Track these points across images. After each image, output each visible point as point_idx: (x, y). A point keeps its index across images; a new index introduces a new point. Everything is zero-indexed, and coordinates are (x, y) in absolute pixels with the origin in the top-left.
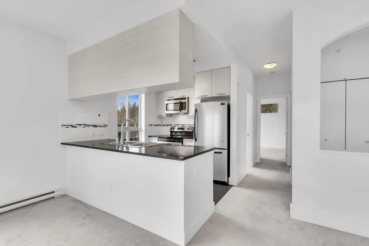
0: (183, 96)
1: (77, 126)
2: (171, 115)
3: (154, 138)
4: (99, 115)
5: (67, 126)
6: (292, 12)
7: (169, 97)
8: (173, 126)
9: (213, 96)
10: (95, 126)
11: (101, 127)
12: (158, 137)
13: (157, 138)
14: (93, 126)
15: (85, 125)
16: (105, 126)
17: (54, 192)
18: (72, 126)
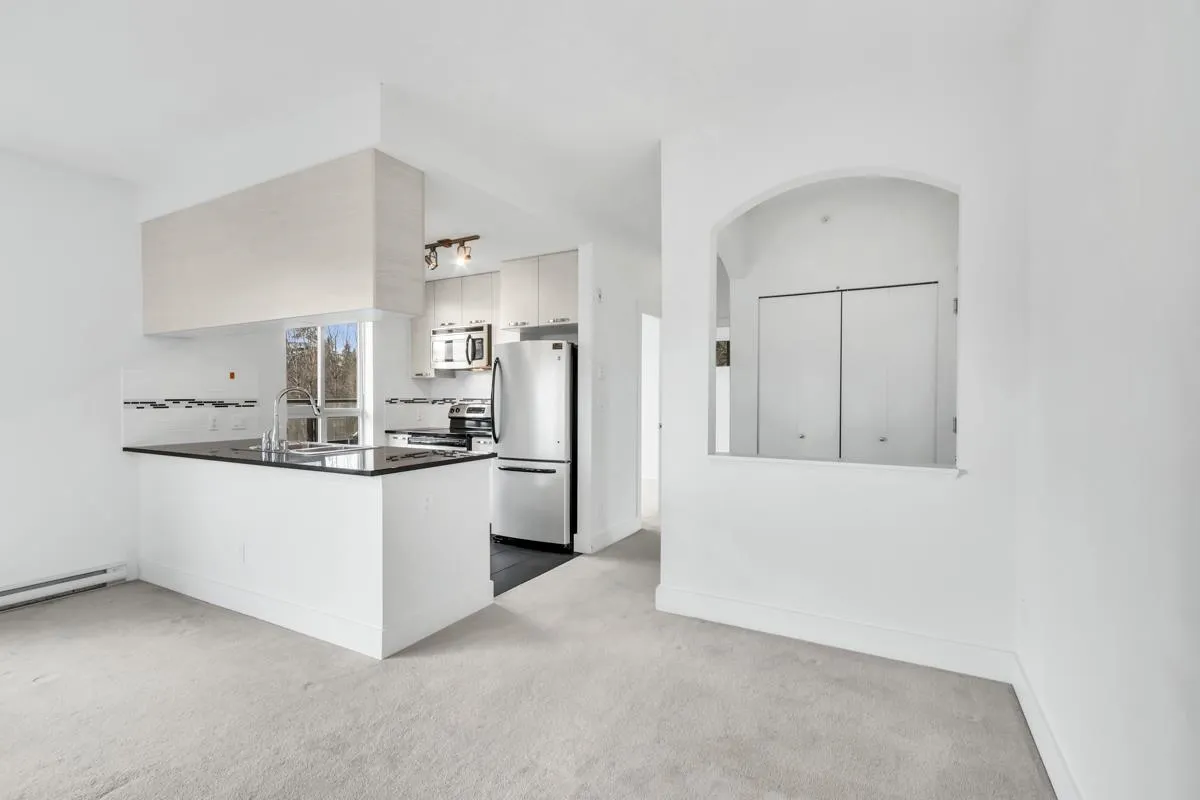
0: (477, 322)
1: (168, 404)
2: (452, 373)
3: (400, 437)
4: (232, 376)
5: (140, 405)
6: (659, 143)
7: (443, 325)
8: (458, 402)
9: (541, 324)
10: (220, 404)
11: (237, 405)
12: (409, 433)
13: (407, 436)
14: (214, 403)
15: (192, 401)
16: (250, 403)
17: (105, 571)
18: (154, 405)
